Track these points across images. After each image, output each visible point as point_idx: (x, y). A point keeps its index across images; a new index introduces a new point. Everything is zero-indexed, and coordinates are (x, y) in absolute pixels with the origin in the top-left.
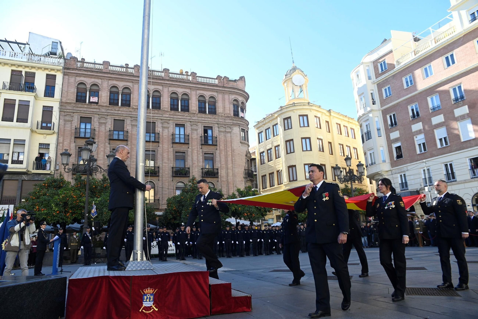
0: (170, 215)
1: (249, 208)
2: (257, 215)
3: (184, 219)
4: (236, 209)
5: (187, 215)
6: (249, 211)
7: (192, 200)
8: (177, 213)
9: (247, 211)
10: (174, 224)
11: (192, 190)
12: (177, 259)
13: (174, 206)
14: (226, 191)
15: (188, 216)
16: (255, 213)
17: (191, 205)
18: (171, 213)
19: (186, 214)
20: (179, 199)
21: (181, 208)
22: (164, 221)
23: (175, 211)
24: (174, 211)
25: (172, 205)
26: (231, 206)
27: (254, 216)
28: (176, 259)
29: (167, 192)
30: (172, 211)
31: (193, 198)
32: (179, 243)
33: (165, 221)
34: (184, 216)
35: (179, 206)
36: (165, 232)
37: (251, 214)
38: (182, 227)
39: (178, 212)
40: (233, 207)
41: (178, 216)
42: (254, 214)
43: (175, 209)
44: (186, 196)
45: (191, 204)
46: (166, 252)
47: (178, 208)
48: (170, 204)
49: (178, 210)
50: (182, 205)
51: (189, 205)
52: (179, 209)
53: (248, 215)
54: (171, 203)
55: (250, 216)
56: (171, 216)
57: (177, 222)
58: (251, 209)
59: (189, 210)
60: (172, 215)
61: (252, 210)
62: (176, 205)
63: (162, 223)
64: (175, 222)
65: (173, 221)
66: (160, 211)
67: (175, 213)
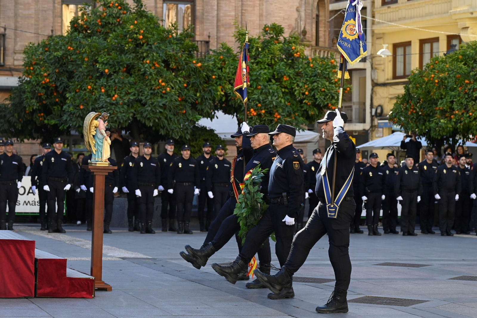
0: (32, 99)
1: (266, 93)
2: (289, 115)
3: (69, 116)
4: (226, 95)
5: (78, 106)
6: (264, 102)
7: (97, 61)
8: (52, 94)
9: (260, 103)
10: (45, 126)
11: (103, 26)
12: (41, 230)
13: (45, 71)
14: (233, 13)
15: (82, 107)
16: (281, 110)
17: (92, 76)
18: (33, 93)
19: (78, 101)
20: (59, 54)
21: (66, 80)
22: (13, 116)
23: (46, 87)
24: (44, 88)
25: (38, 71)
26: (213, 85)
27: (279, 119)
28: (40, 227)
29: (32, 12)
30: (38, 87)
31: (99, 55)
32: (46, 188)
33: (16, 115)
34: (71, 109)
35: (60, 74)
36: (9, 155)
37: (271, 113)
38: (57, 145)
39: (57, 92)
40: (219, 88)
41: (56, 104)
42: (279, 114)
43: (46, 83)
44: (80, 46)
45: (91, 74)
46: (12, 209)
47: (57, 79)
48: (32, 65)
49: (56, 87)
50: (67, 71)
51: (88, 76)
52: (58, 84)
53: (259, 115)
54: (36, 64)
55: (266, 118)
56: (35, 104)
57: (53, 122)
58: (270, 98)
59: (85, 90)
60: (39, 99)
61: (271, 102)
62: (51, 69)
63: (9, 122)
64: (46, 122)
65: (40, 118)
66: (7, 73)
67: (46, 93)
